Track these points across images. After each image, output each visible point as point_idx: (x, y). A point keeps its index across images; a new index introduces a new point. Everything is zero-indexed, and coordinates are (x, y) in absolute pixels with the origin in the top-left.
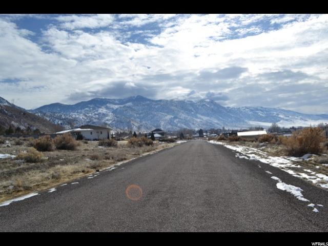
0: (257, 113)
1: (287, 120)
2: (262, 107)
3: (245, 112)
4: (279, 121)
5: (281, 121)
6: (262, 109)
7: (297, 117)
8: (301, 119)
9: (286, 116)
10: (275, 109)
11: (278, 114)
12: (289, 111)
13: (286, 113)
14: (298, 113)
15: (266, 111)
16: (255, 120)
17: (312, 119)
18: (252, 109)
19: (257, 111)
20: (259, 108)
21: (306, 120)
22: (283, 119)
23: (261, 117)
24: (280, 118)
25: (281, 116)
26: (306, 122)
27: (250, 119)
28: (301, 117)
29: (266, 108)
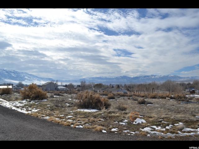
0: (11, 74)
1: (29, 80)
2: (14, 71)
3: (2, 73)
4: (25, 80)
5: (26, 81)
6: (14, 72)
7: (36, 79)
8: (38, 80)
9: (29, 78)
10: (22, 73)
11: (24, 76)
12: (31, 75)
13: (29, 76)
14: (36, 76)
15: (17, 74)
16: (9, 79)
17: (44, 81)
18: (8, 71)
19: (11, 73)
20: (12, 71)
21: (40, 81)
22: (27, 79)
23: (13, 77)
24: (25, 78)
25: (26, 77)
26: (40, 82)
27: (6, 78)
28: (37, 79)
29: (17, 72)
